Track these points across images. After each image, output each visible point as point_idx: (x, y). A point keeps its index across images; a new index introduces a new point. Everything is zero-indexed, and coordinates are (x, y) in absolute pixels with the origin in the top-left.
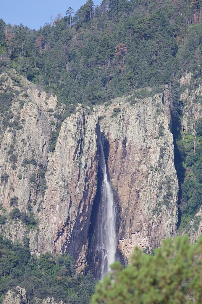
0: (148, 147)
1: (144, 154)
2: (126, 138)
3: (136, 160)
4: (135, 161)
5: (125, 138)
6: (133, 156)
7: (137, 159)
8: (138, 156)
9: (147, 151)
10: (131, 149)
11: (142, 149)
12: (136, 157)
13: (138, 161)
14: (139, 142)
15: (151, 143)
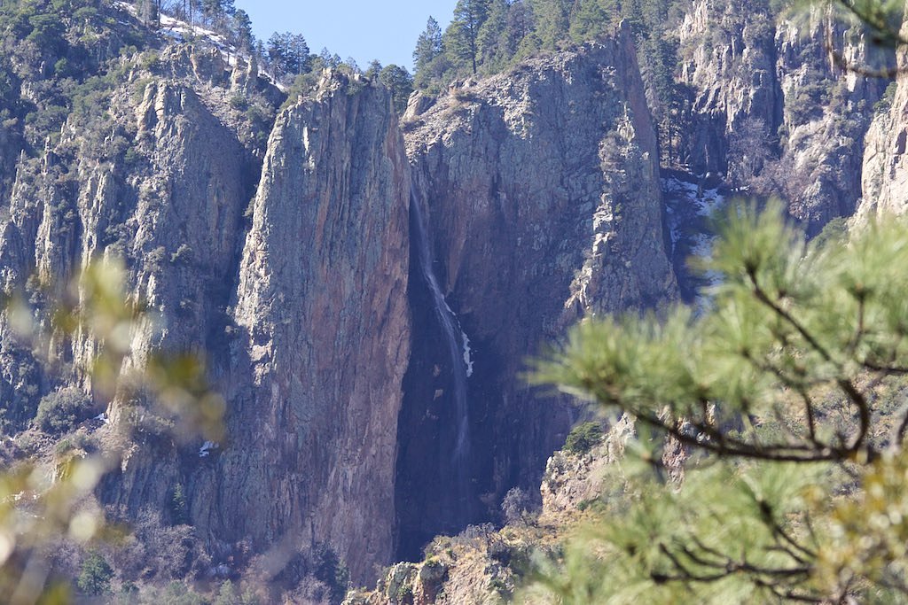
0: (573, 199)
1: (562, 220)
2: (499, 176)
3: (539, 243)
4: (536, 247)
5: (495, 178)
6: (528, 230)
7: (542, 239)
8: (545, 230)
9: (571, 211)
10: (519, 211)
11: (555, 208)
12: (538, 233)
13: (544, 246)
14: (543, 186)
15: (584, 187)
